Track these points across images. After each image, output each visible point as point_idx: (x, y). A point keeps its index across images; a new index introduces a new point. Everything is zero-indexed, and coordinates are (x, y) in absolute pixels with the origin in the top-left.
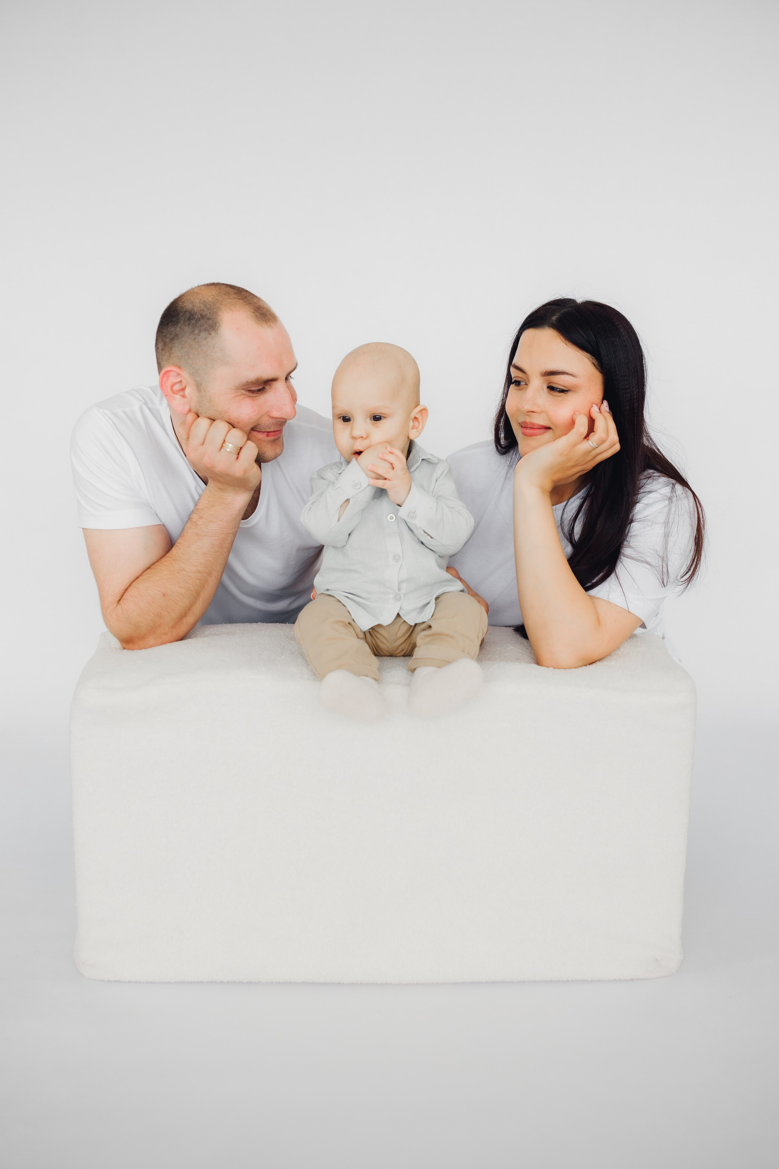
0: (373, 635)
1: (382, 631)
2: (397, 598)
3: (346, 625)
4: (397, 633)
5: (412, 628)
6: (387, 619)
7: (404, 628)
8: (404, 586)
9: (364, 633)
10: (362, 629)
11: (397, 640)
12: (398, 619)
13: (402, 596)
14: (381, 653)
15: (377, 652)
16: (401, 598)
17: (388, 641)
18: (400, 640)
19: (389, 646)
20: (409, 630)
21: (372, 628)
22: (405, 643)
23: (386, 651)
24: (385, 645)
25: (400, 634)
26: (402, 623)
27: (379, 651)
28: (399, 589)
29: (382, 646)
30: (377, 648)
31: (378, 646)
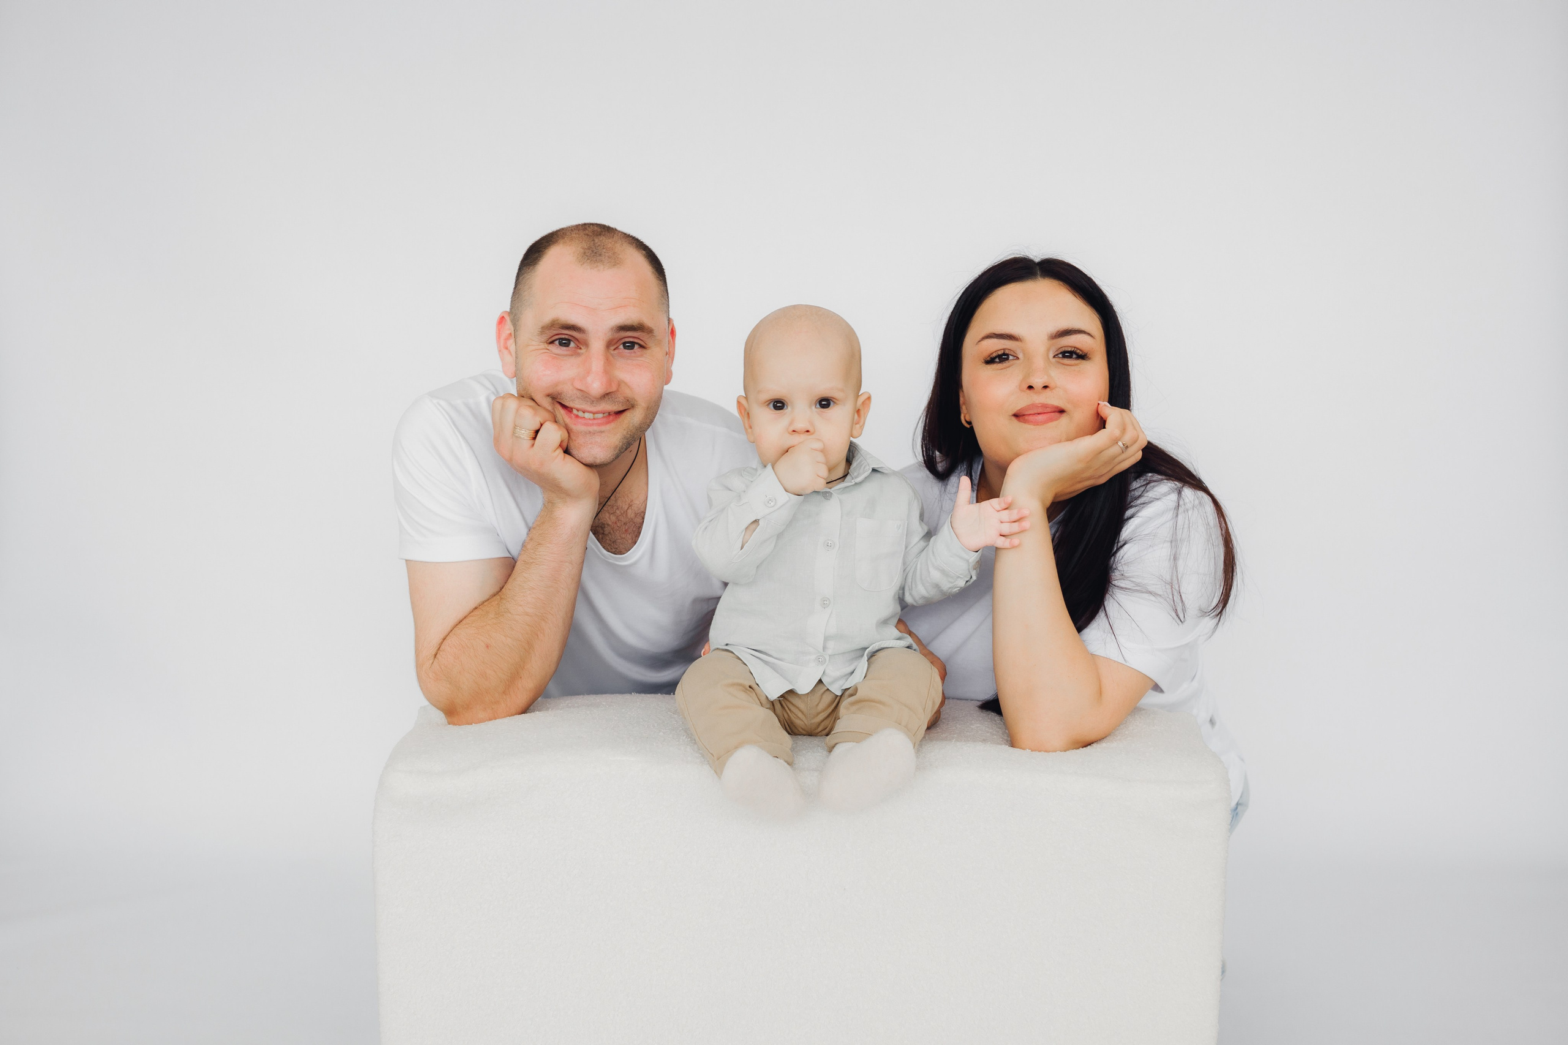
0: (786, 707)
1: (795, 701)
2: (820, 660)
3: (747, 689)
4: (817, 705)
5: (838, 698)
6: (804, 686)
7: (827, 699)
8: (831, 645)
9: (772, 703)
10: (769, 697)
11: (818, 714)
12: (820, 686)
13: (827, 658)
14: (796, 731)
15: (791, 729)
16: (825, 660)
17: (805, 716)
18: (822, 714)
19: (806, 723)
20: (834, 701)
21: (782, 696)
22: (829, 719)
23: (802, 728)
24: (800, 721)
25: (821, 707)
26: (825, 692)
27: (793, 729)
28: (824, 648)
29: (797, 722)
30: (792, 726)
31: (792, 723)
